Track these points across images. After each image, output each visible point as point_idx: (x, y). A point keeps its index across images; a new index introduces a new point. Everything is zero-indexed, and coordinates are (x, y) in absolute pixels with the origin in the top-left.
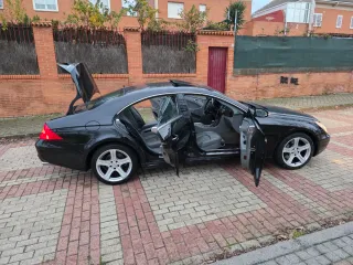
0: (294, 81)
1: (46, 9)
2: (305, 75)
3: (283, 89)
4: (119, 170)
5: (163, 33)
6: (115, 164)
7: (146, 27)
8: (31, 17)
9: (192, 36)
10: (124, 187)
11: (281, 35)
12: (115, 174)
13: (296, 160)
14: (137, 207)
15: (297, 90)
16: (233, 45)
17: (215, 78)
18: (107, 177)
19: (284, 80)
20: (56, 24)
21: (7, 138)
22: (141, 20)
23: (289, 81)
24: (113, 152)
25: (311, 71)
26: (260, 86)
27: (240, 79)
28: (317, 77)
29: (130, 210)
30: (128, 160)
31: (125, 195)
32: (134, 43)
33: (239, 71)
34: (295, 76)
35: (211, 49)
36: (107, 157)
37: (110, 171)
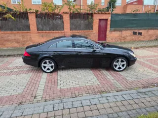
0: (140, 34)
1: (37, 4)
2: (146, 31)
3: (134, 37)
4: (50, 68)
5: (79, 14)
6: (48, 65)
7: (72, 11)
8: (28, 9)
9: (92, 15)
10: (51, 74)
11: (134, 13)
12: (48, 69)
13: (120, 68)
14: (53, 80)
15: (141, 38)
16: (110, 18)
17: (101, 32)
18: (45, 70)
19: (135, 33)
20: (37, 11)
21: (17, 55)
22: (70, 9)
23: (137, 34)
24: (47, 61)
25: (149, 29)
26: (123, 36)
27: (113, 33)
28: (151, 32)
29: (50, 81)
30: (53, 64)
31: (51, 76)
32: (66, 18)
33: (113, 29)
34: (140, 31)
35: (100, 20)
36: (45, 63)
37: (47, 68)
